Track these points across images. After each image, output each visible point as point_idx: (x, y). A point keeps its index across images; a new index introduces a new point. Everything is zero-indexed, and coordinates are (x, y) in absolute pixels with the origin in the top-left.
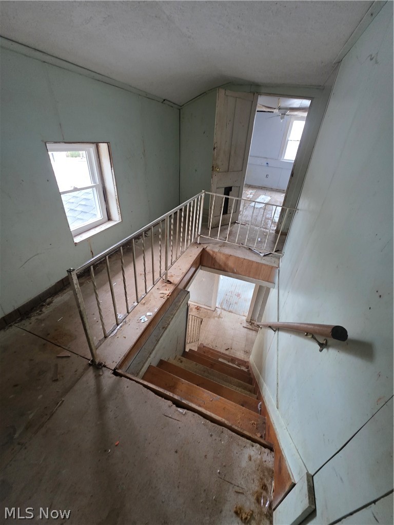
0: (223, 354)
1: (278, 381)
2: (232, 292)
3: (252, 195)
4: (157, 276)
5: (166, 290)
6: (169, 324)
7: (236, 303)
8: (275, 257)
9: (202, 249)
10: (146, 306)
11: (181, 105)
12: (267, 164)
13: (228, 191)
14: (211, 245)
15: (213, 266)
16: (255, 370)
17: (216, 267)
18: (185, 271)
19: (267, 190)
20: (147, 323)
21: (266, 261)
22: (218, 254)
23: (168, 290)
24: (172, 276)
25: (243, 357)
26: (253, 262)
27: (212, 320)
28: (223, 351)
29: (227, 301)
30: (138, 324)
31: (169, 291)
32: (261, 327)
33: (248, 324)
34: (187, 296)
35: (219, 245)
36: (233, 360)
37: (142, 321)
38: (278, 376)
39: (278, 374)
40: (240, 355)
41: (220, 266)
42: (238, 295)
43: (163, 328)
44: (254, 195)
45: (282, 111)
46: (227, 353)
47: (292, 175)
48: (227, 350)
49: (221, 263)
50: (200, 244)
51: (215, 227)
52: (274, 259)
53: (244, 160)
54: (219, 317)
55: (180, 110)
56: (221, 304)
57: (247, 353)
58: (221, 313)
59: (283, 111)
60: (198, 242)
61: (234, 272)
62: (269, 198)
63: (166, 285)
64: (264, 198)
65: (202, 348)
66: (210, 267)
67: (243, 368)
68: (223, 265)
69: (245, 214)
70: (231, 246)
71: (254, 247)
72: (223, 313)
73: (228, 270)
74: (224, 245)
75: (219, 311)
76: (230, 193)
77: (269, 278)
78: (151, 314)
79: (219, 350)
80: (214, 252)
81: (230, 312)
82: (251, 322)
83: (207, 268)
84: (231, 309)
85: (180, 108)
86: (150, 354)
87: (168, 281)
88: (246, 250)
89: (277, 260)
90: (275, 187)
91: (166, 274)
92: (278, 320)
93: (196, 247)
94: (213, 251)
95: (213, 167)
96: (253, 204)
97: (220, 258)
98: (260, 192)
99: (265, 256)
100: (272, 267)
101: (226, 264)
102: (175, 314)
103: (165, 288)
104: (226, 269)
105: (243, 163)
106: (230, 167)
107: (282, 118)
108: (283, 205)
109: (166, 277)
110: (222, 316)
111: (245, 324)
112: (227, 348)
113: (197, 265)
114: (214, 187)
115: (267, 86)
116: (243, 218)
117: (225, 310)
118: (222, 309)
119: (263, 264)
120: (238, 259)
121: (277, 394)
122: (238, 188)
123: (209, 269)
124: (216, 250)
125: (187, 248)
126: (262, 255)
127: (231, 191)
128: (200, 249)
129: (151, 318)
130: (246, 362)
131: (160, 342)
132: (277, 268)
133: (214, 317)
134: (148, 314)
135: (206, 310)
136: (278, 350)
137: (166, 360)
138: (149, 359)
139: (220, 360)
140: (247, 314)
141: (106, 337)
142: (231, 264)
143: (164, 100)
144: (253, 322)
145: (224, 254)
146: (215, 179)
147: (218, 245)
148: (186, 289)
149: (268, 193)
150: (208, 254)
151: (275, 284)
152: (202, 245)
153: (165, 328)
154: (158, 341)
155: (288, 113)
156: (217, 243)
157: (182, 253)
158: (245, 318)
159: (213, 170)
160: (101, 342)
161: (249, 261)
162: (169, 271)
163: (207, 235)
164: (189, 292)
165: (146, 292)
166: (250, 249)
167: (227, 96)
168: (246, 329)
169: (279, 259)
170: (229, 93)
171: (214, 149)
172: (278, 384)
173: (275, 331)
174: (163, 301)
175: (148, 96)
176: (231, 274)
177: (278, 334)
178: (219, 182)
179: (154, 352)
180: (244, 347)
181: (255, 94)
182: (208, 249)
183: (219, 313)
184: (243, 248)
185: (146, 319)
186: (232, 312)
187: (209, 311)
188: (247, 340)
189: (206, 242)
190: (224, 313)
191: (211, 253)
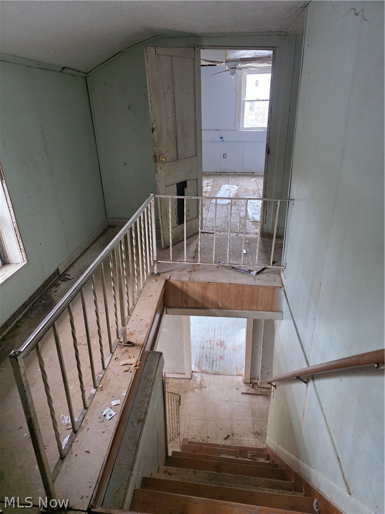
0: (223, 446)
1: (337, 454)
2: (210, 341)
3: (209, 187)
4: (114, 338)
5: (130, 357)
6: (146, 413)
7: (221, 357)
8: (273, 272)
9: (164, 281)
10: (105, 392)
11: (88, 71)
12: (221, 138)
13: (181, 188)
14: (175, 272)
15: (185, 305)
16: (285, 454)
17: (190, 305)
18: (149, 321)
19: (228, 175)
20: (117, 419)
21: (263, 281)
22: (191, 285)
23: (133, 358)
24: (132, 334)
25: (254, 443)
26: (243, 286)
27: (191, 394)
28: (221, 442)
29: (206, 357)
30: (103, 423)
31: (136, 358)
32: (274, 384)
33: (248, 387)
34: (161, 361)
35: (187, 270)
36: (243, 451)
37: (108, 417)
38: (335, 448)
39: (334, 444)
40: (250, 441)
41: (196, 301)
42: (222, 344)
43: (139, 421)
44: (212, 187)
45: (229, 64)
46: (228, 443)
47: (268, 152)
48: (226, 438)
49: (196, 297)
50: (158, 274)
51: (178, 241)
52: (272, 276)
53: (196, 140)
54: (201, 387)
55: (86, 78)
56: (199, 365)
57: (260, 434)
58: (202, 380)
59: (232, 64)
60: (156, 272)
61: (219, 308)
62: (236, 188)
63: (127, 351)
64: (228, 189)
65: (187, 445)
66: (181, 308)
67: (262, 460)
68: (199, 299)
69: (209, 217)
70: (205, 269)
71: (241, 263)
72: (205, 379)
73: (209, 306)
74: (194, 269)
75: (198, 377)
76: (186, 190)
77: (273, 307)
78: (118, 402)
79: (214, 442)
80: (183, 282)
81: (215, 374)
82: (251, 382)
83: (177, 309)
84: (216, 369)
85: (86, 75)
86: (132, 470)
87: (129, 343)
88: (229, 271)
89: (277, 276)
90: (238, 170)
91: (124, 333)
92: (308, 364)
93: (154, 280)
94: (181, 282)
95: (155, 156)
96: (214, 201)
97: (194, 290)
98: (220, 180)
99: (258, 273)
100: (274, 288)
101: (204, 297)
102: (150, 395)
103: (127, 355)
104: (206, 305)
105: (196, 145)
106: (179, 152)
107: (232, 74)
108: (264, 196)
109: (125, 338)
110: (205, 385)
111: (244, 389)
112: (225, 436)
113: (161, 309)
114: (161, 186)
115: (209, 36)
116: (209, 224)
117: (207, 373)
118: (202, 372)
119: (259, 287)
120: (221, 285)
121: (343, 473)
122: (195, 181)
123: (180, 310)
124: (186, 279)
125: (144, 284)
126: (254, 273)
127: (186, 187)
128: (161, 283)
129: (120, 408)
130: (262, 450)
131: (140, 446)
132: (281, 287)
133: (193, 389)
134: (114, 403)
135: (177, 381)
136: (322, 408)
137: (149, 476)
138: (132, 478)
139: (222, 456)
140: (243, 372)
141: (62, 458)
142: (211, 295)
143: (64, 68)
144: (255, 381)
145: (198, 283)
146: (161, 173)
147: (185, 272)
148: (154, 350)
149: (233, 180)
150: (175, 287)
151: (282, 312)
152: (162, 275)
153: (142, 421)
154: (137, 445)
155: (240, 65)
156: (183, 269)
157: (140, 292)
158: (240, 379)
159: (156, 161)
160: (58, 467)
161: (238, 285)
162: (127, 327)
163: (168, 258)
164: (161, 354)
165: (104, 369)
166: (233, 268)
167: (159, 55)
168: (247, 397)
169: (279, 274)
170: (160, 51)
171: (153, 130)
172: (338, 458)
173: (306, 382)
174: (130, 376)
175: (39, 67)
176: (214, 311)
177: (314, 385)
178: (167, 177)
179: (136, 465)
180: (252, 426)
181: (196, 48)
182: (174, 279)
183: (199, 379)
184: (224, 268)
185: (113, 413)
186: (218, 374)
187: (183, 382)
188: (253, 414)
189: (167, 270)
190: (207, 378)
191: (179, 284)
